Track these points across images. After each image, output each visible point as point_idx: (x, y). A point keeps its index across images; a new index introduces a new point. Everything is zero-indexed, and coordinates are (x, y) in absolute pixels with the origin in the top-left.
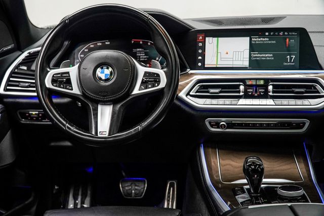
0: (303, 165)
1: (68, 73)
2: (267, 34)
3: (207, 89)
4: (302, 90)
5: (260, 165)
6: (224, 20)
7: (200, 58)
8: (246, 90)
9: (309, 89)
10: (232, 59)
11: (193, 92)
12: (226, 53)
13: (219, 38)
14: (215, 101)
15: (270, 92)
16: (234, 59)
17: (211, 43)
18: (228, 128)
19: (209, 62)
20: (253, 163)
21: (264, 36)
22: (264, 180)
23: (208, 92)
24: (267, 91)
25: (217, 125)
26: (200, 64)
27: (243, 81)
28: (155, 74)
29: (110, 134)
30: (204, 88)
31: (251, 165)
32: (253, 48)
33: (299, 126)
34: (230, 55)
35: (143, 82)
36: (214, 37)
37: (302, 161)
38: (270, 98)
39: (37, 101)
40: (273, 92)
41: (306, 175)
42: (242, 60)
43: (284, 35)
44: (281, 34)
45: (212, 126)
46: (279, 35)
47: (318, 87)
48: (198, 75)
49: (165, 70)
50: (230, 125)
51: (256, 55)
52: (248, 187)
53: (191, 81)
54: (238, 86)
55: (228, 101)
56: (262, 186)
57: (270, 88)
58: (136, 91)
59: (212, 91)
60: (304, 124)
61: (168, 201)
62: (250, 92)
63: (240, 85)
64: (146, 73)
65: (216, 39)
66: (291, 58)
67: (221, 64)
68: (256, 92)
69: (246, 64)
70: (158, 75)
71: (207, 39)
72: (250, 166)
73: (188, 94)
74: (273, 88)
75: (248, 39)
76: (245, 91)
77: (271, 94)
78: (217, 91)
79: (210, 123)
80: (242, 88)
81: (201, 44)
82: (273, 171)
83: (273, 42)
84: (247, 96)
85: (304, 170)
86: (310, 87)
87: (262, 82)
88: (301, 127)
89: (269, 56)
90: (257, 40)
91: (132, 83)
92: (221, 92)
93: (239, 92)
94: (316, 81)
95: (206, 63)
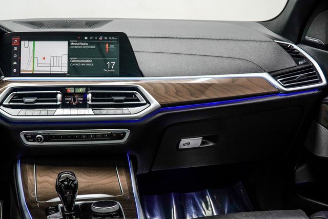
0: (124, 178)
2: (86, 38)
3: (22, 98)
4: (122, 98)
5: (73, 181)
6: (46, 21)
7: (15, 63)
8: (63, 97)
9: (129, 97)
10: (49, 65)
11: (6, 102)
12: (43, 58)
13: (36, 42)
14: (29, 112)
15: (88, 101)
16: (52, 65)
17: (26, 47)
18: (45, 141)
19: (25, 67)
20: (67, 178)
22: (78, 197)
23: (22, 101)
24: (85, 100)
25: (33, 138)
26: (15, 70)
27: (62, 89)
30: (19, 97)
31: (64, 181)
32: (72, 53)
33: (119, 136)
34: (48, 61)
36: (29, 40)
37: (124, 173)
38: (90, 108)
40: (93, 101)
41: (127, 188)
42: (60, 66)
43: (103, 39)
44: (101, 38)
45: (28, 139)
46: (98, 39)
47: (139, 95)
48: (14, 82)
50: (48, 138)
51: (74, 60)
52: (61, 205)
53: (5, 89)
54: (55, 95)
55: (44, 111)
56: (76, 203)
57: (89, 96)
59: (27, 100)
60: (125, 134)
62: (68, 101)
63: (57, 93)
65: (32, 42)
66: (111, 65)
67: (38, 70)
68: (74, 100)
69: (65, 70)
71: (23, 42)
72: (62, 182)
73: (1, 104)
74: (92, 97)
75: (67, 42)
76: (63, 100)
77: (90, 102)
78: (32, 100)
79: (25, 136)
80: (59, 96)
81: (16, 48)
82: (93, 185)
83: (92, 47)
84: (65, 105)
85: (126, 183)
86: (132, 94)
87: (81, 90)
88: (122, 138)
89: (88, 62)
90: (76, 44)
92: (36, 101)
93: (56, 101)
94: (136, 89)
95: (22, 68)
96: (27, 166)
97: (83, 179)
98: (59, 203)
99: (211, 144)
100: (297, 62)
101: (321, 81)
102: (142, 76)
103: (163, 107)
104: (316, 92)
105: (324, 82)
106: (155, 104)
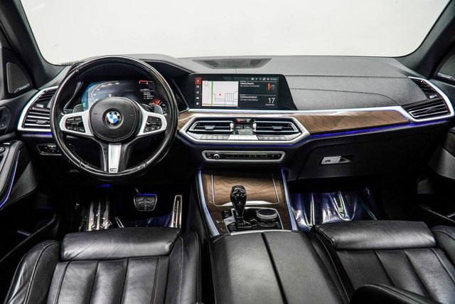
0: (279, 188)
1: (80, 117)
2: (253, 79)
3: (204, 126)
4: (280, 128)
5: (243, 194)
7: (198, 98)
8: (235, 126)
10: (224, 100)
11: (192, 129)
12: (219, 94)
13: (214, 82)
14: (209, 137)
16: (226, 100)
17: (206, 85)
18: (220, 158)
19: (205, 102)
20: (239, 191)
21: (251, 81)
22: (248, 203)
23: (204, 129)
25: (212, 156)
26: (198, 104)
27: (234, 120)
28: (157, 118)
29: (119, 171)
30: (201, 125)
31: (237, 193)
32: (242, 90)
33: (277, 157)
34: (223, 97)
35: (147, 126)
36: (209, 80)
38: (255, 134)
39: (51, 136)
40: (257, 129)
41: (281, 197)
42: (232, 100)
43: (266, 80)
44: (264, 79)
45: (207, 157)
46: (262, 80)
47: (293, 126)
48: (197, 114)
49: (166, 114)
50: (222, 156)
51: (244, 97)
52: (233, 209)
53: (190, 118)
54: (229, 124)
55: (220, 137)
56: (246, 208)
57: (255, 125)
58: (141, 133)
59: (207, 127)
60: (281, 155)
61: (176, 212)
62: (238, 129)
64: (149, 117)
65: (210, 82)
66: (272, 100)
67: (215, 103)
68: (243, 128)
69: (236, 104)
70: (160, 119)
71: (203, 82)
72: (235, 194)
73: (187, 130)
74: (257, 126)
75: (238, 82)
76: (235, 128)
77: (255, 130)
78: (211, 127)
79: (206, 154)
80: (232, 125)
81: (198, 87)
82: (256, 193)
83: (257, 86)
84: (236, 132)
85: (280, 193)
86: (286, 125)
87: (248, 120)
88: (279, 158)
89: (254, 98)
90: (244, 83)
91: (137, 126)
92: (215, 129)
93: (229, 129)
94: (291, 120)
95: (203, 102)
96: (207, 176)
97: (250, 188)
98: (231, 207)
99: (347, 161)
100: (428, 97)
101: (449, 112)
102: (296, 109)
103: (312, 135)
104: (443, 122)
105: (452, 114)
106: (306, 132)
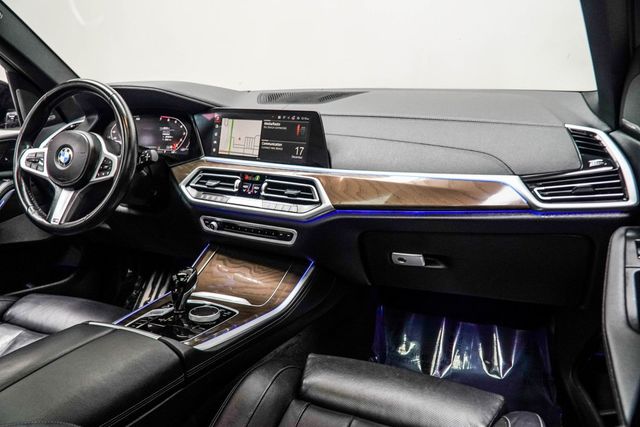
1: (43, 153)
2: (279, 117)
3: (207, 180)
4: (295, 192)
7: (216, 142)
8: (241, 185)
9: (303, 191)
10: (243, 147)
11: (193, 183)
12: (239, 138)
13: (236, 121)
15: (262, 191)
16: (246, 147)
17: (226, 126)
18: (219, 229)
19: (223, 148)
21: (276, 120)
23: (205, 184)
24: (260, 190)
25: (210, 224)
26: (214, 150)
28: (111, 160)
29: (60, 222)
30: (204, 179)
31: (183, 276)
32: (266, 134)
33: (287, 237)
34: (242, 142)
35: (100, 169)
36: (229, 118)
38: (262, 199)
40: (266, 192)
42: (253, 148)
43: (296, 119)
44: (293, 118)
45: (205, 224)
46: (291, 119)
47: (313, 191)
50: (222, 226)
51: (267, 143)
54: (234, 180)
57: (264, 185)
58: (94, 179)
59: (209, 183)
60: (292, 235)
63: (237, 179)
65: (232, 120)
66: (300, 150)
67: (233, 151)
68: (251, 189)
69: (256, 153)
70: (112, 163)
71: (223, 120)
72: (179, 277)
73: (187, 185)
74: (267, 187)
75: (261, 122)
76: (240, 187)
77: (263, 193)
78: (214, 183)
79: (204, 220)
80: (237, 182)
81: (217, 126)
83: (284, 128)
84: (241, 193)
86: (306, 189)
87: (258, 178)
89: (278, 145)
90: (269, 124)
92: (218, 185)
93: (233, 187)
94: (312, 183)
95: (220, 148)
96: (209, 253)
99: (441, 266)
100: (585, 163)
101: (626, 197)
102: (331, 167)
103: (338, 208)
104: (617, 215)
105: (632, 201)
106: (327, 203)
